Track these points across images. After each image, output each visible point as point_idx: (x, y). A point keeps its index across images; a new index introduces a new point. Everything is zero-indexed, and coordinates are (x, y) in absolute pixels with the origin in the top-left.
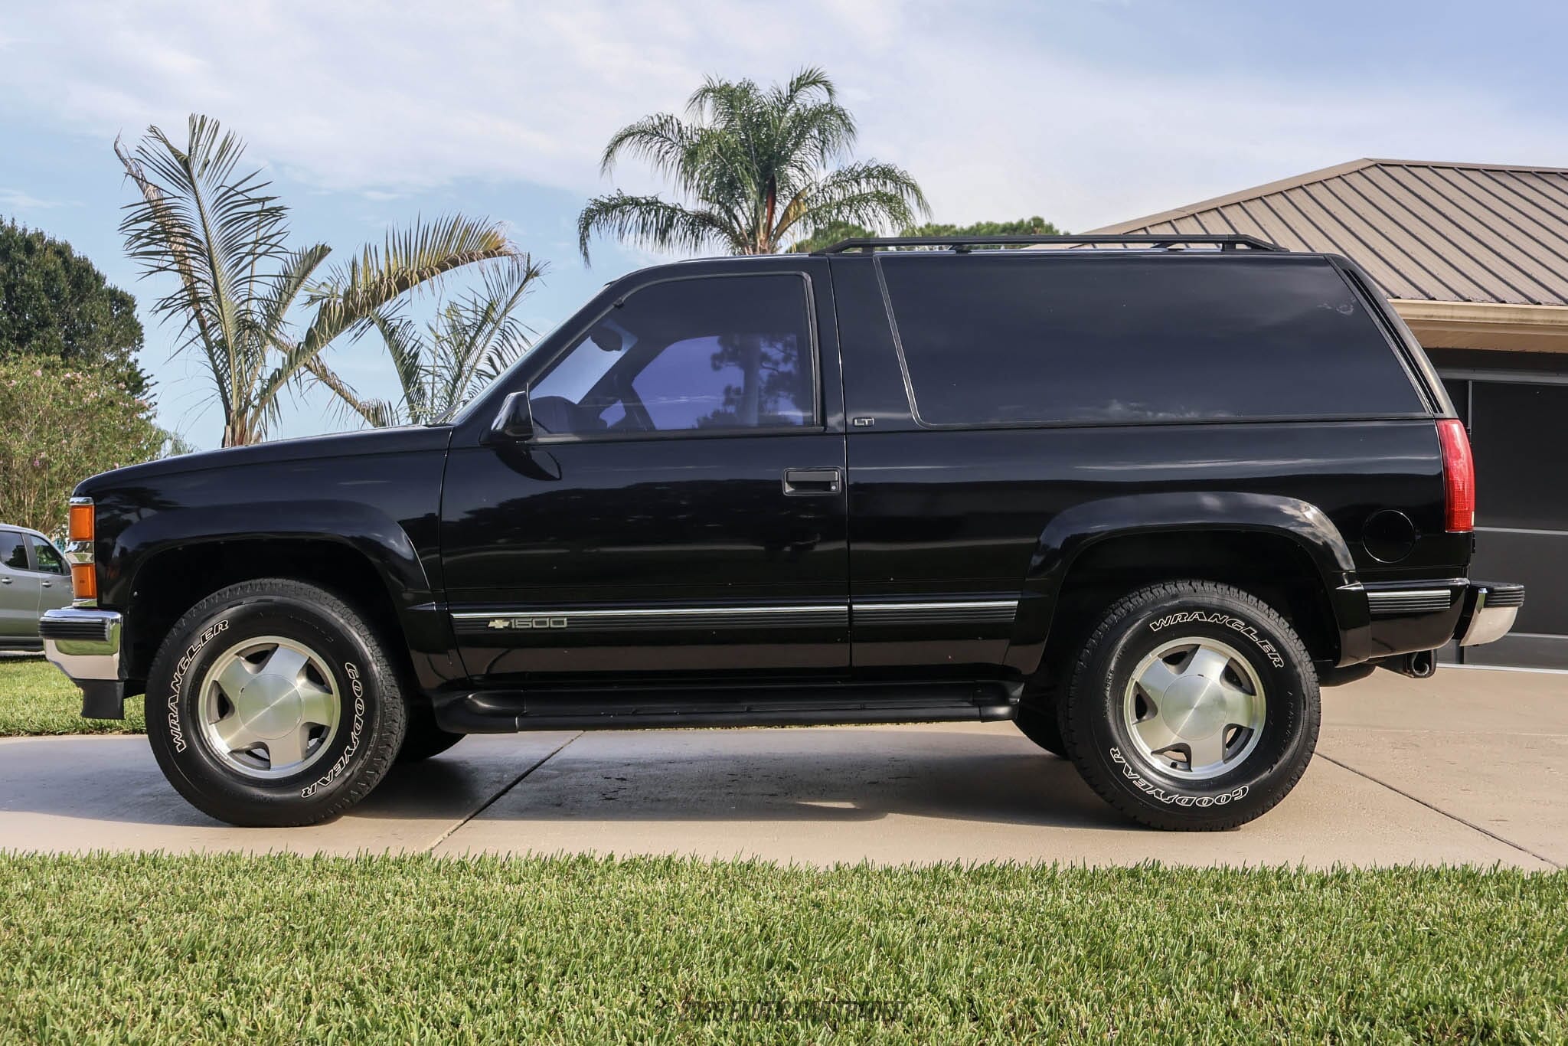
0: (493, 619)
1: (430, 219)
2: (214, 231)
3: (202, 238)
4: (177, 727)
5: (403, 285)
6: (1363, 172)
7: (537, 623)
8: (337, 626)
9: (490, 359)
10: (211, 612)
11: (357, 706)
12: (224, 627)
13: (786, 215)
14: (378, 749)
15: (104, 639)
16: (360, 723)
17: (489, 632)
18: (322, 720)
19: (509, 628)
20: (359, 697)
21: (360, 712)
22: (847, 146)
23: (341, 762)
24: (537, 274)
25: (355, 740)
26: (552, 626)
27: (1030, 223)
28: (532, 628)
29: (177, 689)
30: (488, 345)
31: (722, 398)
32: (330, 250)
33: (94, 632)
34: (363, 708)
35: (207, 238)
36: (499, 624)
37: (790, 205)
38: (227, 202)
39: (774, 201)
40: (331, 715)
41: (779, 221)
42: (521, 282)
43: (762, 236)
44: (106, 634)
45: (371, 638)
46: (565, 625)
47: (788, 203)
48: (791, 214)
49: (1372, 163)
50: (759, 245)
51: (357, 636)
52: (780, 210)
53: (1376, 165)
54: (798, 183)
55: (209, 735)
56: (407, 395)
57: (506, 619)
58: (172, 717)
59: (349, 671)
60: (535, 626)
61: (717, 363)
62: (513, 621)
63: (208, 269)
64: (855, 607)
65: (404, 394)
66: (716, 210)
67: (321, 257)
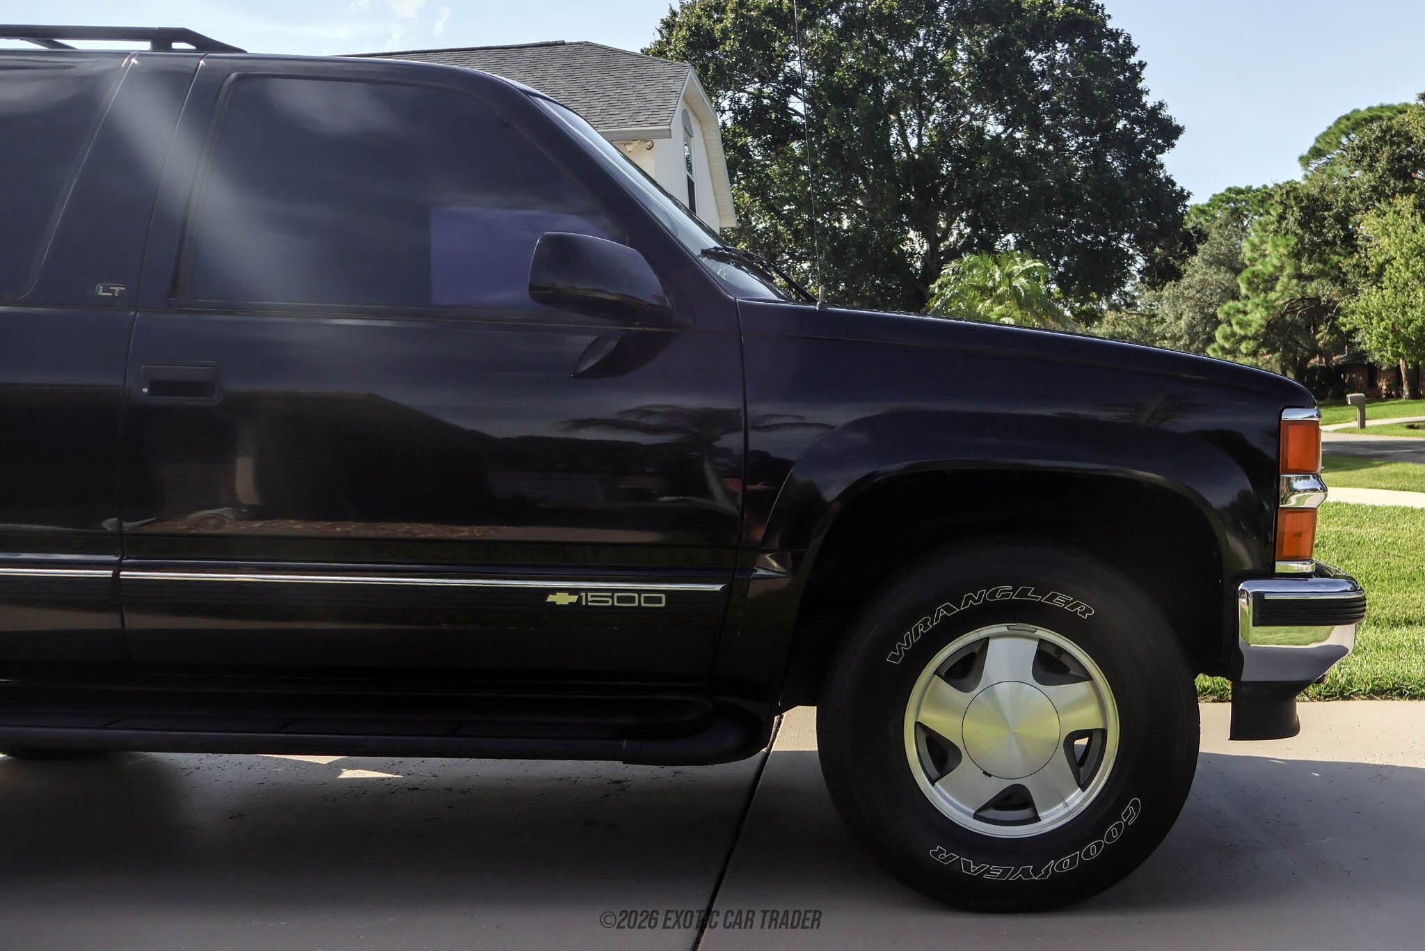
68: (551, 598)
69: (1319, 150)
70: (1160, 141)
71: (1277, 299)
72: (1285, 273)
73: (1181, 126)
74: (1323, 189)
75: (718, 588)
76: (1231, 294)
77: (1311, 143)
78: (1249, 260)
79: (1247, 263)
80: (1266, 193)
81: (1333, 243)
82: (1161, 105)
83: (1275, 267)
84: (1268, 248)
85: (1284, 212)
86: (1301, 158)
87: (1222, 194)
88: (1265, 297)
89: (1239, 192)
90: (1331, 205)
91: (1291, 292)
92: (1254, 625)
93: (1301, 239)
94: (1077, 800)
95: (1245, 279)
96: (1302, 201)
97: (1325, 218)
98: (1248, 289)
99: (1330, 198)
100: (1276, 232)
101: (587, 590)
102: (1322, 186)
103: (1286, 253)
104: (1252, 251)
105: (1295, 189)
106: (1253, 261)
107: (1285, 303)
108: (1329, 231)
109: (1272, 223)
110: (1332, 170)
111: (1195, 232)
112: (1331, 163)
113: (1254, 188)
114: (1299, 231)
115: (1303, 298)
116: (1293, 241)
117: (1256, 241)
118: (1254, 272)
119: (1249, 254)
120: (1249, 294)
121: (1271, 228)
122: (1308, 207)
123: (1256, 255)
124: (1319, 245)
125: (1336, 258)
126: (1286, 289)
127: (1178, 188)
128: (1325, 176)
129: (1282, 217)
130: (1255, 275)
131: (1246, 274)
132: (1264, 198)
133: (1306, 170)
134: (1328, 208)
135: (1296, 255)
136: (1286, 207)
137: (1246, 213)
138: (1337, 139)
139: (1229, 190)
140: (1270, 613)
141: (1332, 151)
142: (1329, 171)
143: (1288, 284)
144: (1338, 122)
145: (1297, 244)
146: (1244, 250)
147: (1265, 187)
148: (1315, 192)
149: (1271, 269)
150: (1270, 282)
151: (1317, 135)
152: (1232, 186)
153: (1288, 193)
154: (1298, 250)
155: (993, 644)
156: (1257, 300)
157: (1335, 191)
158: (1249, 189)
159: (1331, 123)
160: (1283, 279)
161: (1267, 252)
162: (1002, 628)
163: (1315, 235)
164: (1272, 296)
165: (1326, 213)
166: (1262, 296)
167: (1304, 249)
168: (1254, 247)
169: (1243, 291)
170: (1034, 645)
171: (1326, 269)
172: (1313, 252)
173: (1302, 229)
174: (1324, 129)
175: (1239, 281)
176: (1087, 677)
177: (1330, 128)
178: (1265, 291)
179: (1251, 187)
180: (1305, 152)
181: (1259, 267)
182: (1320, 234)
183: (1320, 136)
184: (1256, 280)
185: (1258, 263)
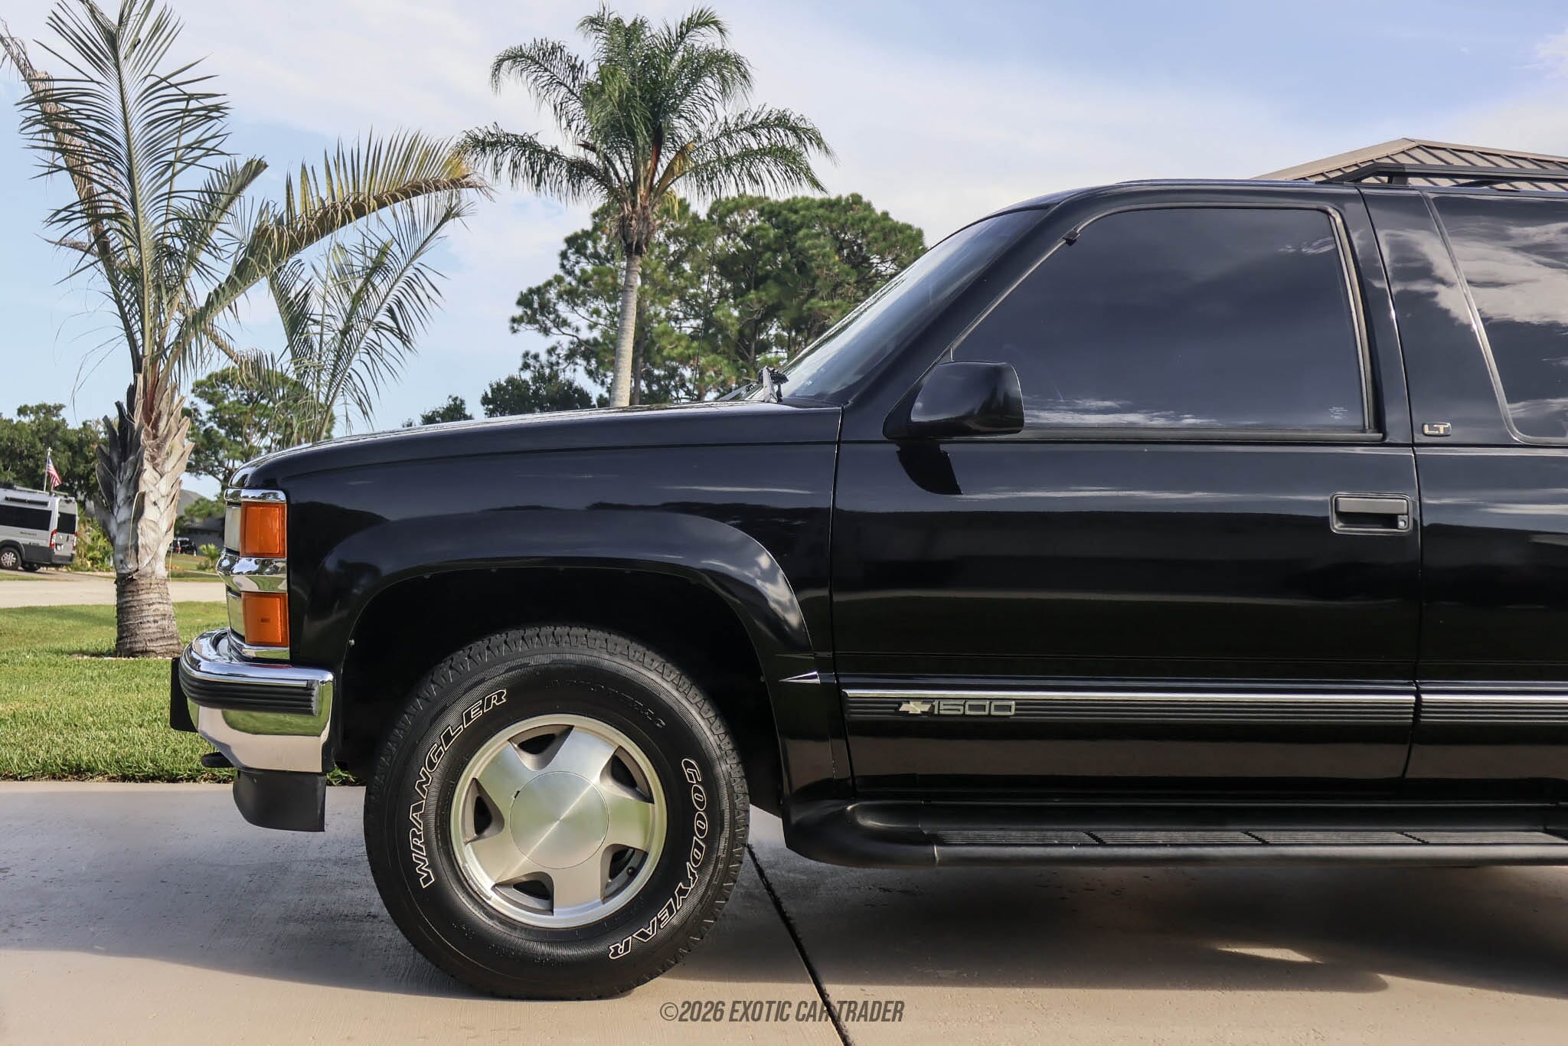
0: (908, 700)
1: (384, 135)
2: (136, 130)
3: (122, 140)
4: (421, 849)
5: (360, 211)
6: (1409, 153)
7: (971, 707)
8: (670, 702)
9: (390, 310)
10: (481, 676)
11: (697, 823)
12: (500, 700)
13: (669, 170)
14: (722, 887)
15: (310, 713)
16: (700, 849)
17: (900, 718)
18: (633, 839)
19: (930, 713)
20: (701, 811)
21: (701, 832)
22: (743, 95)
23: (670, 908)
24: (458, 215)
25: (692, 874)
26: (993, 713)
27: (848, 199)
28: (964, 715)
29: (424, 792)
30: (391, 293)
31: (520, 363)
32: (266, 166)
33: (296, 701)
34: (706, 826)
35: (128, 139)
36: (915, 708)
37: (675, 158)
38: (156, 95)
39: (658, 154)
40: (648, 832)
41: (661, 176)
42: (438, 221)
43: (642, 191)
44: (314, 705)
45: (717, 723)
46: (1013, 712)
47: (672, 156)
48: (676, 169)
49: (1414, 144)
50: (639, 201)
51: (699, 718)
52: (664, 162)
53: (1418, 147)
54: (684, 134)
55: (465, 861)
56: (291, 345)
57: (924, 700)
58: (414, 835)
59: (687, 771)
60: (968, 712)
61: (515, 326)
62: (936, 703)
63: (125, 181)
64: (1425, 697)
65: (287, 343)
66: (592, 158)
67: (256, 173)
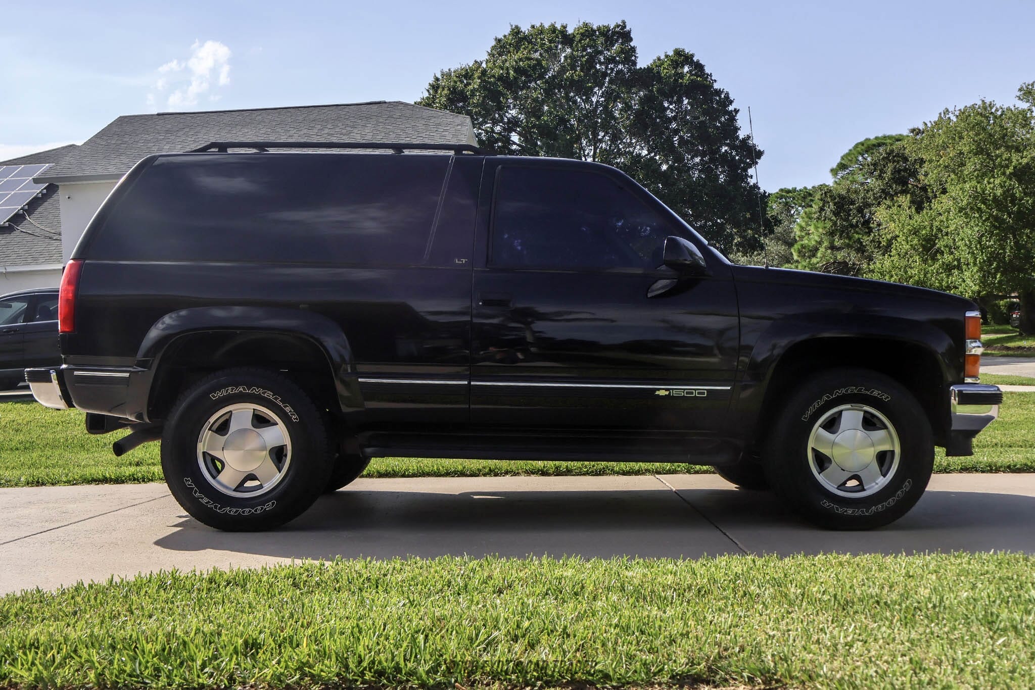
68: (657, 393)
69: (844, 165)
70: (748, 161)
71: (818, 263)
72: (824, 245)
73: (762, 150)
74: (849, 190)
75: (729, 388)
76: (786, 259)
77: (838, 160)
78: (799, 237)
79: (798, 239)
80: (807, 192)
81: (857, 226)
82: (749, 137)
83: (816, 241)
84: (812, 229)
85: (824, 206)
86: (832, 170)
87: (777, 193)
88: (810, 261)
89: (788, 191)
90: (854, 201)
91: (827, 258)
92: (959, 404)
93: (835, 224)
94: (882, 482)
95: (797, 250)
96: (835, 199)
97: (851, 210)
98: (799, 256)
99: (853, 196)
100: (818, 219)
101: (673, 389)
102: (848, 189)
103: (825, 233)
104: (801, 231)
105: (831, 190)
106: (801, 238)
107: (823, 266)
108: (854, 218)
109: (815, 213)
110: (853, 178)
111: (773, 219)
112: (852, 173)
113: (798, 189)
114: (834, 218)
115: (835, 262)
116: (829, 224)
117: (803, 224)
118: (802, 245)
119: (798, 233)
120: (799, 259)
121: (815, 216)
122: (839, 202)
123: (803, 234)
124: (847, 228)
125: (857, 236)
126: (824, 256)
127: (762, 191)
128: (848, 182)
129: (822, 209)
130: (803, 247)
131: (796, 246)
132: (806, 196)
133: (835, 177)
134: (853, 203)
135: (832, 234)
136: (825, 202)
137: (793, 205)
138: (856, 157)
139: (782, 190)
140: (966, 399)
141: (852, 165)
142: (850, 179)
143: (825, 253)
144: (856, 146)
145: (832, 227)
146: (795, 230)
147: (805, 188)
148: (844, 192)
149: (814, 243)
150: (814, 251)
151: (842, 155)
152: (783, 187)
153: (825, 193)
154: (833, 230)
155: (844, 413)
156: (804, 264)
157: (856, 192)
158: (794, 190)
159: (851, 147)
160: (822, 249)
161: (810, 232)
162: (848, 406)
163: (844, 220)
164: (814, 260)
165: (851, 207)
166: (808, 260)
167: (837, 230)
168: (802, 229)
169: (795, 257)
170: (862, 414)
171: (851, 243)
172: (843, 232)
173: (836, 217)
174: (847, 151)
175: (792, 250)
176: (885, 427)
177: (850, 150)
178: (810, 257)
179: (796, 188)
180: (834, 166)
181: (805, 242)
182: (847, 220)
183: (844, 156)
184: (804, 250)
185: (804, 239)
